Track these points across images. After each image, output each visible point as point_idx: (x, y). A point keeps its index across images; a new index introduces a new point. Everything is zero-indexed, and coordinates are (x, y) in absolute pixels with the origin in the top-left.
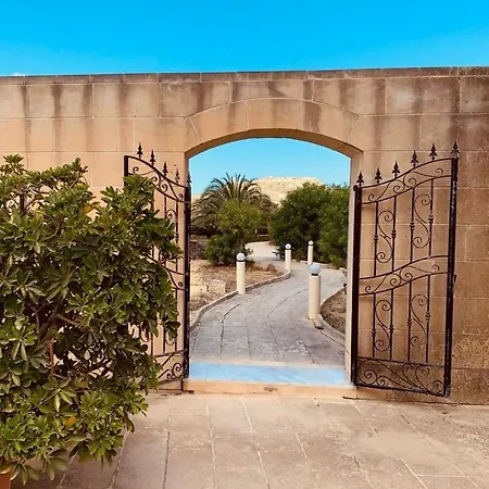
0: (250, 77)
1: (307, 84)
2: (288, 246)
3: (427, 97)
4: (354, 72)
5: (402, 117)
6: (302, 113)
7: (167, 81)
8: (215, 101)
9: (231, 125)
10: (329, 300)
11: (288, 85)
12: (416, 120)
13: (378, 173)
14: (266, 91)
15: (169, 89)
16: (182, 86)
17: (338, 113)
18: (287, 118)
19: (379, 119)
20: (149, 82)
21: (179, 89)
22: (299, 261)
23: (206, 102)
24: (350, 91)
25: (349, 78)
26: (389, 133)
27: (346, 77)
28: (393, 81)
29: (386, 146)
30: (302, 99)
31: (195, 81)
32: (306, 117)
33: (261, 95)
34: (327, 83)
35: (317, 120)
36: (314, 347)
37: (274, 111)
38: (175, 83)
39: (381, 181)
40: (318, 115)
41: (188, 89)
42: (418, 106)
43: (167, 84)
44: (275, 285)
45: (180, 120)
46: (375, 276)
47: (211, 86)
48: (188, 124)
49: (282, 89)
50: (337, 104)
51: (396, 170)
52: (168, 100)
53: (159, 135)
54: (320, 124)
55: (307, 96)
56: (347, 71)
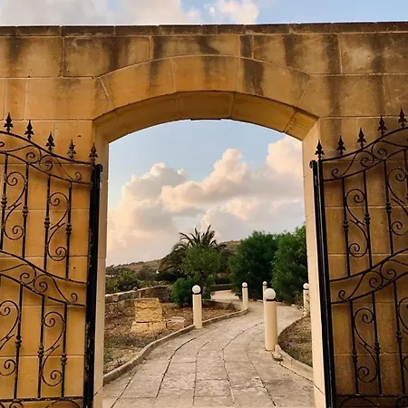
0: (176, 32)
1: (245, 40)
2: (245, 284)
3: (387, 54)
4: (301, 27)
5: (361, 77)
6: (241, 73)
7: (72, 36)
8: (132, 58)
9: (152, 86)
10: (285, 331)
11: (222, 40)
12: (377, 80)
13: (341, 143)
14: (196, 46)
15: (74, 44)
16: (90, 41)
17: (284, 73)
18: (222, 78)
19: (335, 81)
20: (49, 36)
21: (87, 45)
22: (255, 300)
23: (121, 60)
24: (297, 47)
25: (295, 33)
26: (348, 95)
27: (291, 31)
28: (347, 36)
29: (346, 111)
30: (239, 56)
31: (106, 35)
32: (246, 77)
33: (189, 52)
34: (269, 38)
35: (260, 80)
36: (274, 383)
37: (207, 70)
38: (82, 37)
39: (345, 152)
40: (262, 75)
41: (98, 45)
42: (378, 64)
43: (71, 39)
44: (232, 320)
45: (87, 81)
46: (349, 276)
47: (128, 41)
48: (98, 85)
49: (215, 45)
50: (283, 62)
51: (361, 139)
52: (72, 57)
53: (59, 99)
54: (264, 86)
55: (246, 52)
56: (291, 25)
